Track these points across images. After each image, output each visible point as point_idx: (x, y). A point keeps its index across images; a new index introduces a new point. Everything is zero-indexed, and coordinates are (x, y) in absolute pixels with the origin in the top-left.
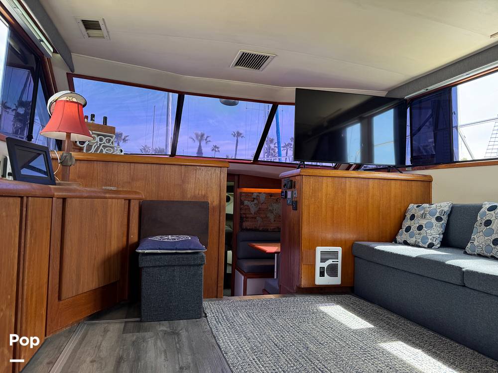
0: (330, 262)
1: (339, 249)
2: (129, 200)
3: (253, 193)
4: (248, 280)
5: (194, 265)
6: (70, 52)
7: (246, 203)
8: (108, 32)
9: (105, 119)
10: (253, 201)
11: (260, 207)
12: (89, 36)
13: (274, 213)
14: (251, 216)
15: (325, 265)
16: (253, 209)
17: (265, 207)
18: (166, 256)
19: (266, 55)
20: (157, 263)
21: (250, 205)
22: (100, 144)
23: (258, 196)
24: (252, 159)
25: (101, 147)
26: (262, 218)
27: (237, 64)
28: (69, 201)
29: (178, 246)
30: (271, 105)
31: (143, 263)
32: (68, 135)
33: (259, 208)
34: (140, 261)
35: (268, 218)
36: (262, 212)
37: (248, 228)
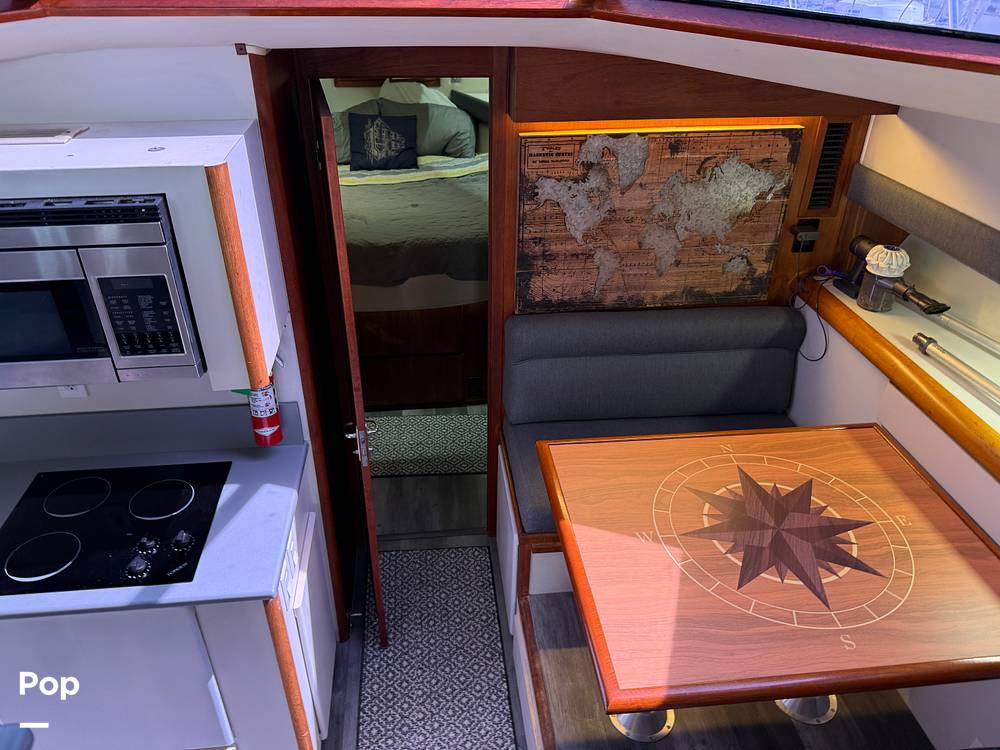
3: (582, 140)
4: (536, 558)
7: (548, 189)
10: (584, 178)
11: (617, 204)
13: (680, 231)
14: (569, 247)
16: (581, 218)
17: (638, 204)
21: (562, 201)
23: (606, 152)
26: (620, 255)
33: (611, 211)
35: (648, 251)
36: (624, 227)
37: (555, 297)
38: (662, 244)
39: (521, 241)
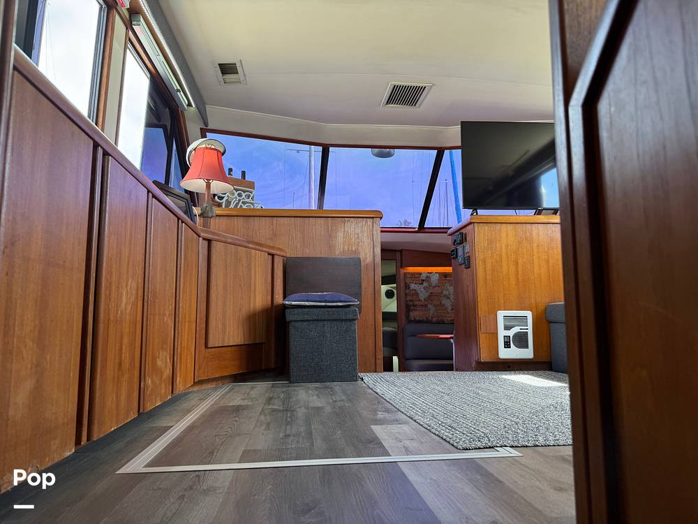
0: (516, 330)
1: (529, 314)
2: (273, 255)
3: (421, 274)
5: (346, 320)
6: (204, 104)
7: (413, 286)
8: (244, 75)
9: (244, 173)
10: (422, 284)
11: (432, 291)
12: (225, 83)
13: (451, 299)
14: (420, 303)
15: (511, 333)
16: (423, 295)
17: (438, 291)
18: (315, 310)
19: (421, 85)
20: (306, 317)
21: (417, 289)
22: (239, 200)
23: (427, 277)
24: (417, 226)
25: (240, 204)
26: (435, 305)
27: (388, 102)
28: (214, 243)
29: (327, 299)
30: (435, 152)
31: (290, 316)
32: (208, 186)
33: (431, 293)
34: (287, 315)
35: (443, 305)
36: (435, 298)
37: (417, 319)
38: (448, 304)
39: (406, 301)
